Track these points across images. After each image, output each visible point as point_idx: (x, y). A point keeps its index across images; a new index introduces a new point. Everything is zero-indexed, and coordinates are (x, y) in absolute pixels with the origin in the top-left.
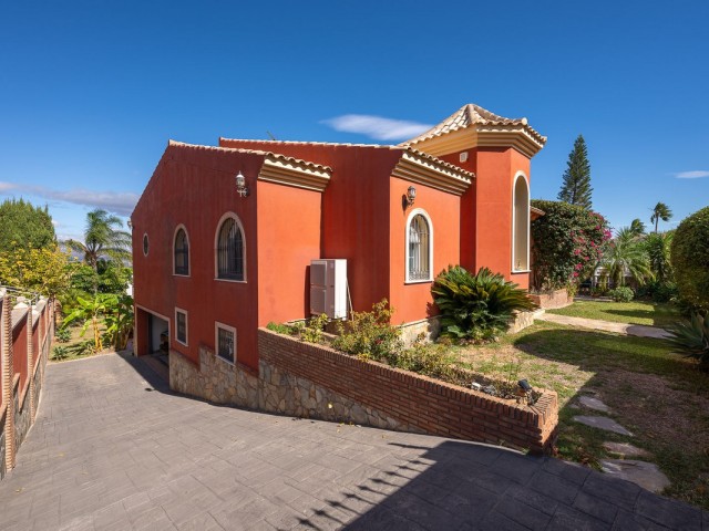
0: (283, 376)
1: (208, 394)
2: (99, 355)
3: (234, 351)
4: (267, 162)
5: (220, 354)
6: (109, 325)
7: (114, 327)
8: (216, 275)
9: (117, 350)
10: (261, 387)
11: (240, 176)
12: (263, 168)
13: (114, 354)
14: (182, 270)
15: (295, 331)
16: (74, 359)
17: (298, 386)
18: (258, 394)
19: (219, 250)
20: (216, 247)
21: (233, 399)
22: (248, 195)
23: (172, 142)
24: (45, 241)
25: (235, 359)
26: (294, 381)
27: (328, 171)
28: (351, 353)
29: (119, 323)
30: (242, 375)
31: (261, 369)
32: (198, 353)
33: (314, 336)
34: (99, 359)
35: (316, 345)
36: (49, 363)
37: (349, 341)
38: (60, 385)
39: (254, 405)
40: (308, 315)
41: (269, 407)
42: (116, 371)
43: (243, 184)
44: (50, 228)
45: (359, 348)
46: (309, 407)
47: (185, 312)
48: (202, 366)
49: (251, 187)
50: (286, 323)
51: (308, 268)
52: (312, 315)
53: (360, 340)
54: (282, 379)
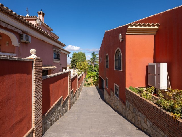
0: (134, 109)
1: (112, 105)
2: (92, 87)
3: (119, 93)
4: (129, 27)
5: (115, 94)
6: (94, 80)
7: (95, 80)
8: (114, 68)
9: (96, 86)
10: (126, 109)
11: (120, 35)
12: (128, 30)
13: (95, 87)
14: (107, 66)
15: (140, 92)
16: (87, 87)
17: (139, 115)
18: (125, 112)
19: (115, 60)
20: (114, 59)
21: (118, 110)
22: (123, 41)
23: (106, 31)
24: (84, 60)
25: (119, 97)
26: (138, 113)
27: (157, 25)
28: (167, 110)
29: (96, 80)
30: (121, 103)
31: (126, 103)
32: (110, 92)
33: (147, 96)
34: (92, 88)
35: (148, 101)
36: (84, 87)
37: (166, 103)
38: (84, 92)
39: (124, 115)
40: (147, 86)
41: (129, 118)
42: (94, 92)
43: (121, 37)
44: (85, 57)
45: (172, 109)
46: (144, 127)
47: (108, 79)
48: (111, 96)
49: (124, 38)
50: (137, 88)
51: (147, 67)
52: (149, 86)
53: (173, 104)
54: (133, 110)
